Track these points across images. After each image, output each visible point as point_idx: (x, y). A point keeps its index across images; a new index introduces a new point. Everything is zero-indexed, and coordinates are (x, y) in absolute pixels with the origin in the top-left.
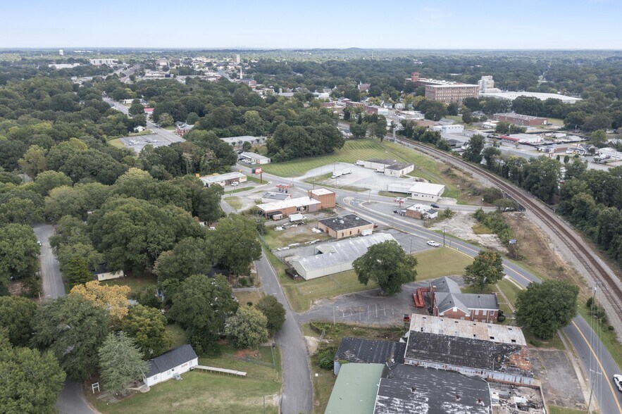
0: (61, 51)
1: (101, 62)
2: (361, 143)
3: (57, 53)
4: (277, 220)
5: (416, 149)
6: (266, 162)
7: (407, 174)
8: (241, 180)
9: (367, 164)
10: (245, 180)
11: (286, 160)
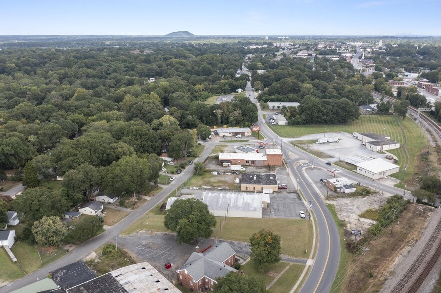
0: (267, 37)
1: (280, 44)
2: (383, 118)
3: (264, 39)
4: (225, 167)
5: (428, 130)
6: (284, 123)
7: (387, 151)
8: (246, 134)
9: (360, 136)
10: (250, 134)
11: (300, 124)
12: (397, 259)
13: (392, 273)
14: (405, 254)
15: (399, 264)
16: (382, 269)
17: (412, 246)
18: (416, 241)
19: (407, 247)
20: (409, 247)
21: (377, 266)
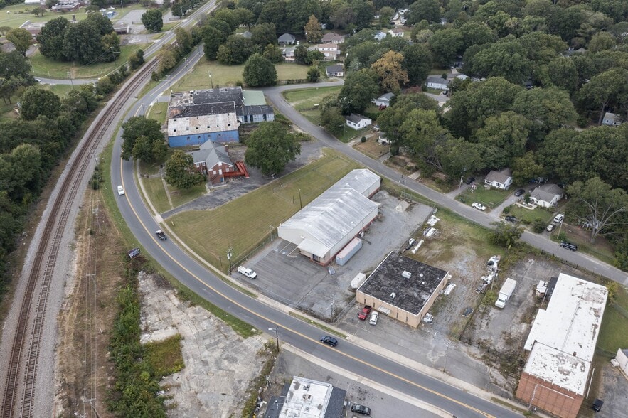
12: (75, 266)
13: (73, 247)
14: (69, 280)
15: (70, 261)
16: (85, 245)
17: (65, 297)
18: (61, 312)
19: (71, 294)
20: (68, 294)
21: (92, 246)
